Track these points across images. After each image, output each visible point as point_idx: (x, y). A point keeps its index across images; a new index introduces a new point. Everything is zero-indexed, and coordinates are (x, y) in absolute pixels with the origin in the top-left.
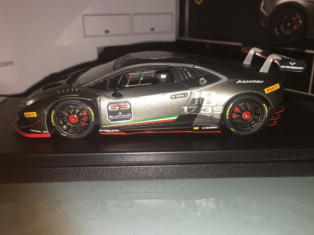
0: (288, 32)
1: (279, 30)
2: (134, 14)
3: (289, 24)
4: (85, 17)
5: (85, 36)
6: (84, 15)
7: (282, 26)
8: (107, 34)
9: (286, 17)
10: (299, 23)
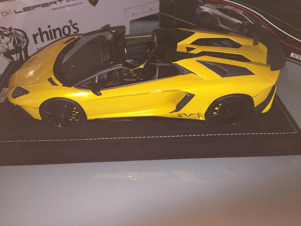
0: (206, 23)
1: (203, 21)
2: (144, 5)
3: (206, 20)
4: (126, 10)
5: (126, 18)
6: (125, 9)
7: (204, 20)
8: (134, 15)
9: (205, 17)
10: (209, 20)
